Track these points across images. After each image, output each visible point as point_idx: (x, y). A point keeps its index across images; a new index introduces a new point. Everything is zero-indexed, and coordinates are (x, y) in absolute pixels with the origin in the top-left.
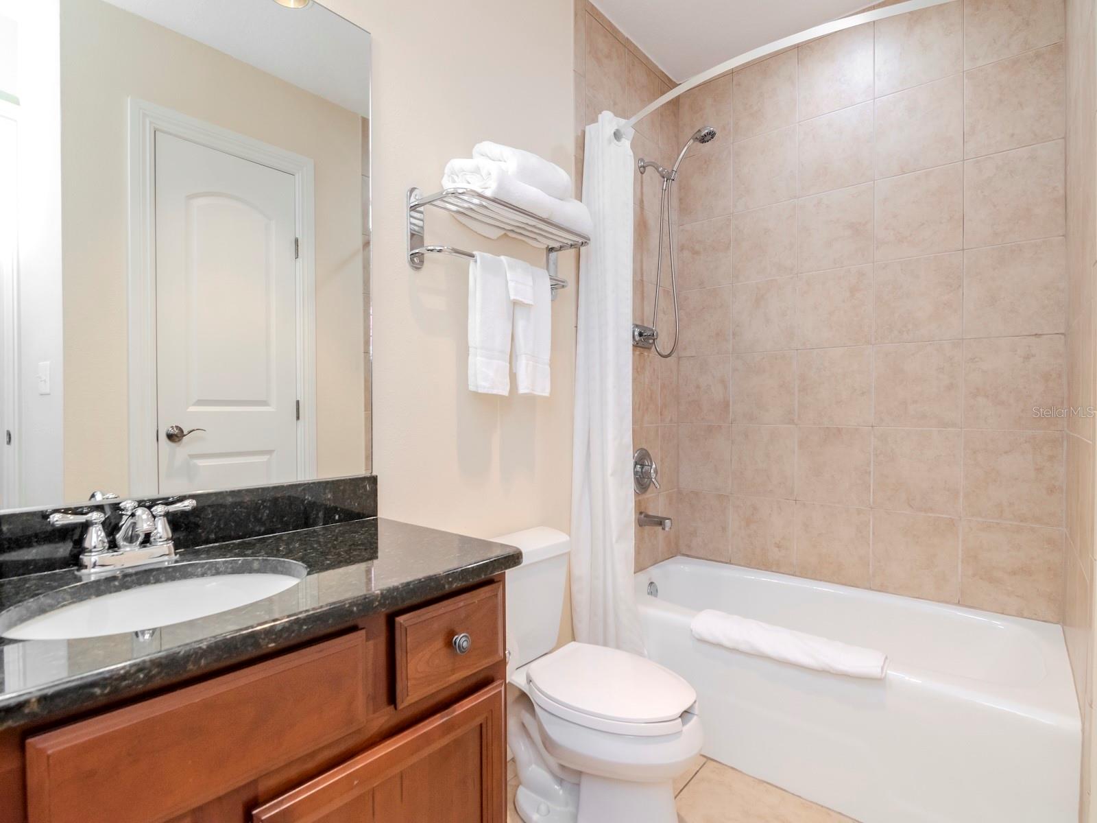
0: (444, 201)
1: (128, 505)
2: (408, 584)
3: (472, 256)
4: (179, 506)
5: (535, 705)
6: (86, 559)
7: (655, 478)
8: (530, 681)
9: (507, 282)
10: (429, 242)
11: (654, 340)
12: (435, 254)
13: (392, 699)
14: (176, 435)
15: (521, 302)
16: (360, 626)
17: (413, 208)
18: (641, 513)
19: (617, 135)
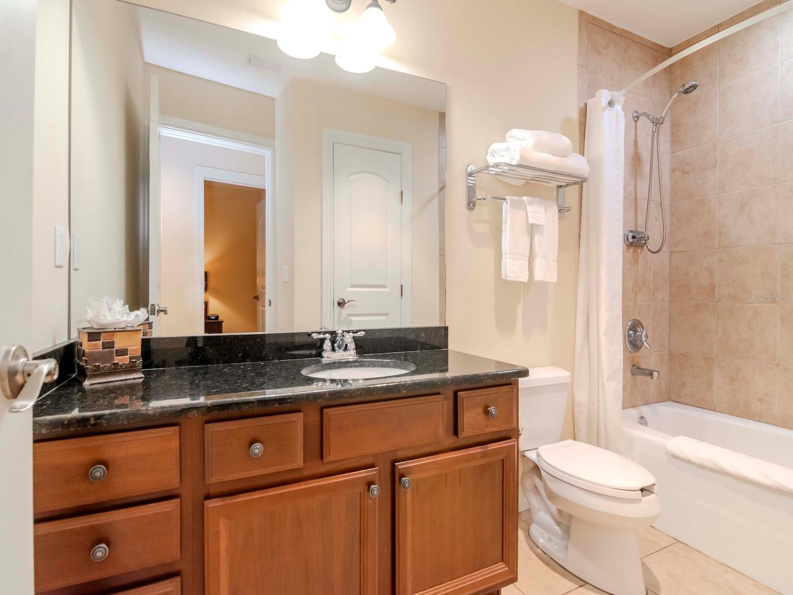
0: (489, 170)
1: (340, 332)
2: (464, 376)
3: (505, 199)
4: (359, 334)
5: (541, 470)
6: (324, 354)
7: (646, 341)
8: (538, 456)
9: (527, 213)
10: (479, 194)
11: (646, 241)
12: (482, 201)
13: (456, 433)
14: (342, 303)
15: (537, 224)
16: (441, 393)
17: (470, 175)
18: (634, 366)
19: (611, 103)
